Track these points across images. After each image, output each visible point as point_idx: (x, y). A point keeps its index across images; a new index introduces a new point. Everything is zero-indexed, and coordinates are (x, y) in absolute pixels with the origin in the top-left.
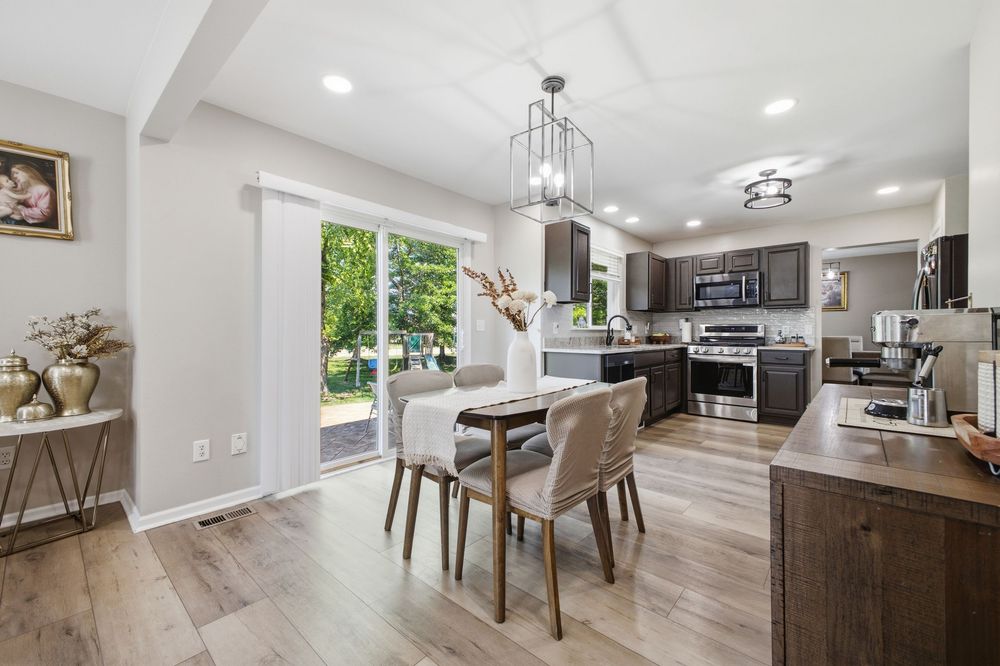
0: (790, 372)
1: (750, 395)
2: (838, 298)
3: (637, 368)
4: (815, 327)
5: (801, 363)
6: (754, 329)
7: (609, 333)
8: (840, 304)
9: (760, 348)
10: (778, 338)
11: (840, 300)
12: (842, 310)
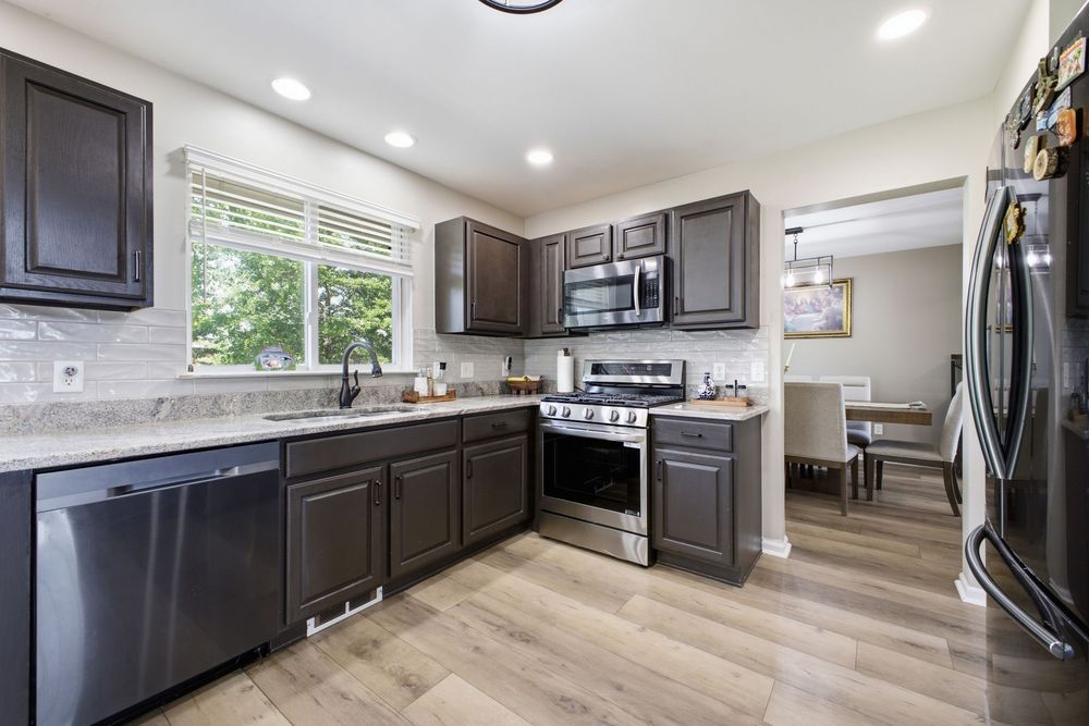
0: (706, 466)
1: (635, 508)
2: (838, 317)
3: (296, 479)
4: (769, 368)
5: (727, 447)
6: (665, 369)
7: (346, 380)
8: (841, 327)
9: (653, 411)
10: (702, 389)
11: (841, 321)
12: (844, 335)
